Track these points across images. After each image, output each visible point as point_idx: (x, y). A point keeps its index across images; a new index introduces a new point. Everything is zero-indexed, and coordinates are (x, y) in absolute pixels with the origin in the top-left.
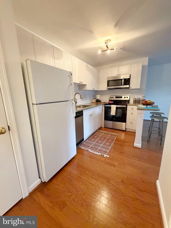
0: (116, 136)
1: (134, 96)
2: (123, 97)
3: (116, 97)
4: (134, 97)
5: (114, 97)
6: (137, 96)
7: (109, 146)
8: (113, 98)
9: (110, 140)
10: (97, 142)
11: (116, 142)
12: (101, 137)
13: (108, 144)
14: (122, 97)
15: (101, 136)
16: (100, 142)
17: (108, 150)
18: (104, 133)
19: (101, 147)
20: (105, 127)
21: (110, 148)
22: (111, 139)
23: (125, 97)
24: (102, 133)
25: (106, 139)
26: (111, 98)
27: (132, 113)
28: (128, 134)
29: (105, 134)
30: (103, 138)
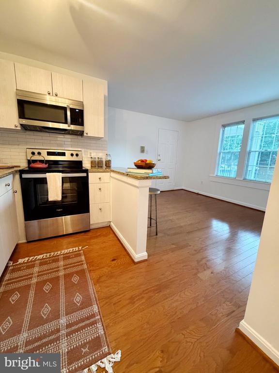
0: (80, 255)
1: (91, 153)
2: (68, 153)
3: (49, 154)
4: (89, 154)
5: (44, 153)
6: (95, 154)
7: (87, 303)
8: (39, 154)
9: (75, 279)
10: (36, 321)
11: (95, 275)
12: (40, 285)
13: (78, 298)
14: (65, 153)
15: (34, 280)
16: (46, 310)
17: (99, 325)
18: (41, 264)
19: (68, 335)
20: (28, 242)
21: (95, 308)
22: (77, 273)
23: (72, 155)
24: (33, 266)
25: (62, 282)
26: (33, 153)
27: (100, 189)
28: (99, 235)
29: (45, 267)
30: (47, 288)
